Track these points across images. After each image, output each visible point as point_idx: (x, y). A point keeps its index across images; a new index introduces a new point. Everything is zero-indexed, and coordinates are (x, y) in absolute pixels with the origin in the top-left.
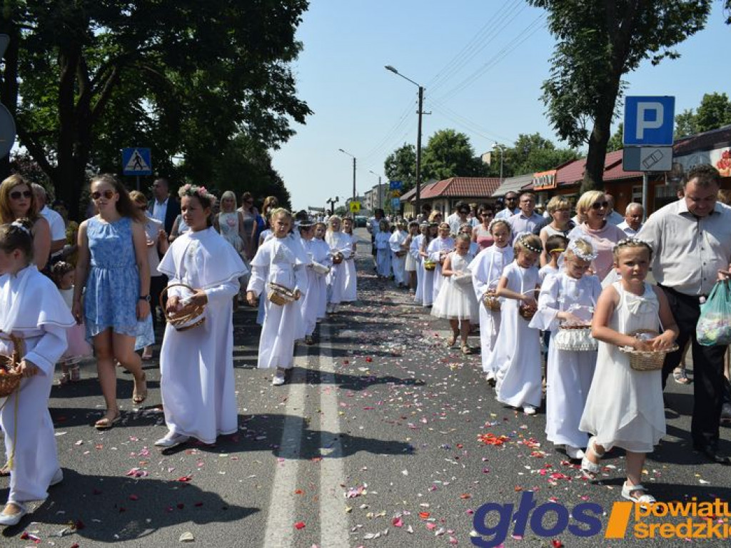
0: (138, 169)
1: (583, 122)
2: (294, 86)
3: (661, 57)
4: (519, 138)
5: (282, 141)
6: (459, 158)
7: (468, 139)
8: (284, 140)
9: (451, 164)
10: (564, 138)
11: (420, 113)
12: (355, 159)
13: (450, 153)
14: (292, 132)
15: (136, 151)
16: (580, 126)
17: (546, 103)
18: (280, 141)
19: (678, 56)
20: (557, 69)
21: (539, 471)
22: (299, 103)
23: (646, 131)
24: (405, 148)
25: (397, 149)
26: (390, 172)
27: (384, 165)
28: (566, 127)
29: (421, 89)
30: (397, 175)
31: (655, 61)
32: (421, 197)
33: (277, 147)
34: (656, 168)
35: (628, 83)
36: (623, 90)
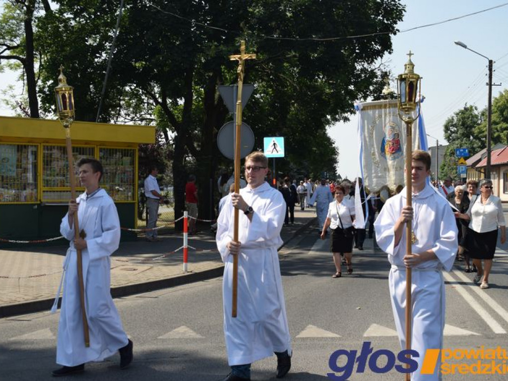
5: (351, 113)
11: (490, 85)
18: (349, 113)
24: (466, 109)
25: (458, 111)
26: (450, 135)
27: (443, 128)
29: (491, 62)
33: (346, 119)
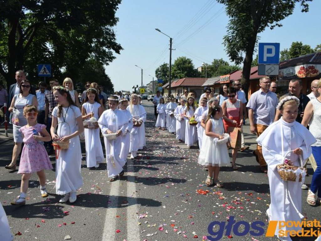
0: (45, 74)
1: (241, 54)
2: (115, 37)
3: (274, 26)
4: (214, 61)
5: (110, 61)
6: (188, 69)
7: (192, 61)
8: (111, 61)
9: (184, 72)
10: (233, 61)
11: (171, 49)
12: (142, 70)
13: (184, 67)
14: (114, 58)
15: (44, 66)
16: (240, 56)
17: (225, 45)
18: (109, 61)
19: (282, 26)
20: (230, 31)
21: (222, 205)
22: (117, 45)
23: (268, 58)
24: (164, 65)
25: (161, 65)
26: (158, 75)
27: (155, 72)
28: (234, 56)
29: (171, 39)
30: (161, 77)
31: (272, 28)
32: (172, 86)
33: (107, 64)
34: (272, 74)
35: (260, 37)
36: (258, 40)
